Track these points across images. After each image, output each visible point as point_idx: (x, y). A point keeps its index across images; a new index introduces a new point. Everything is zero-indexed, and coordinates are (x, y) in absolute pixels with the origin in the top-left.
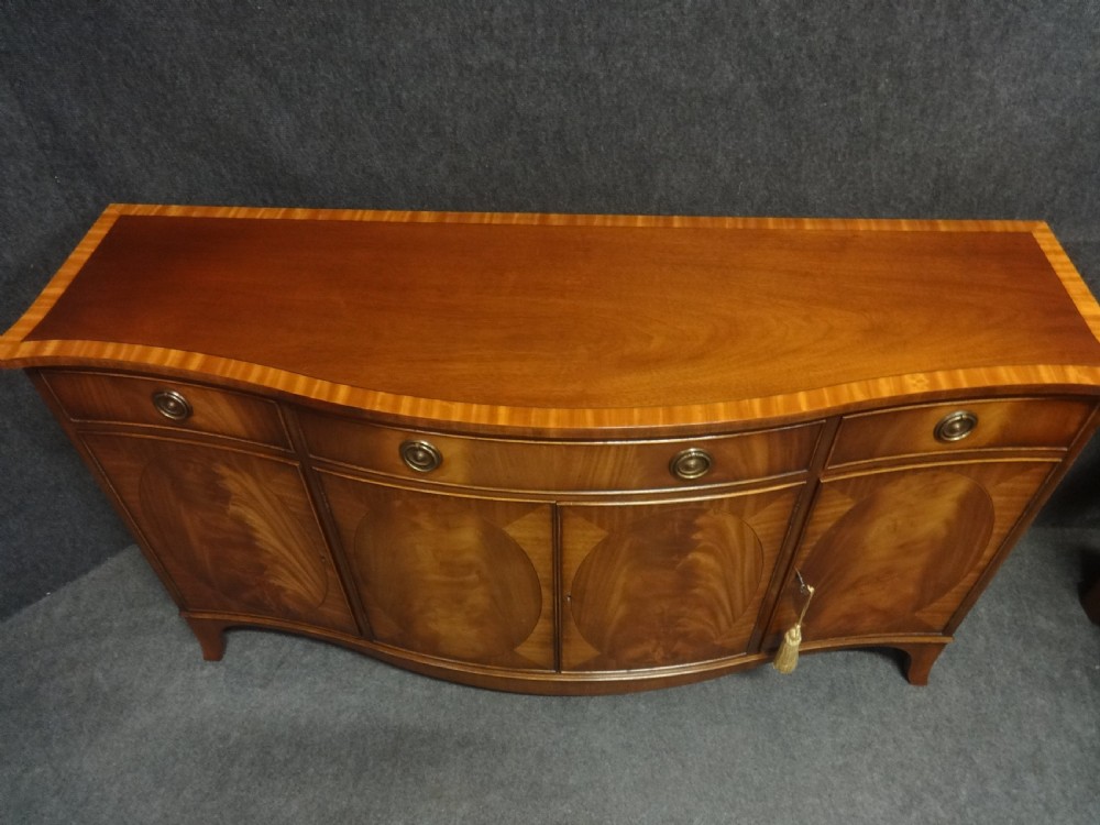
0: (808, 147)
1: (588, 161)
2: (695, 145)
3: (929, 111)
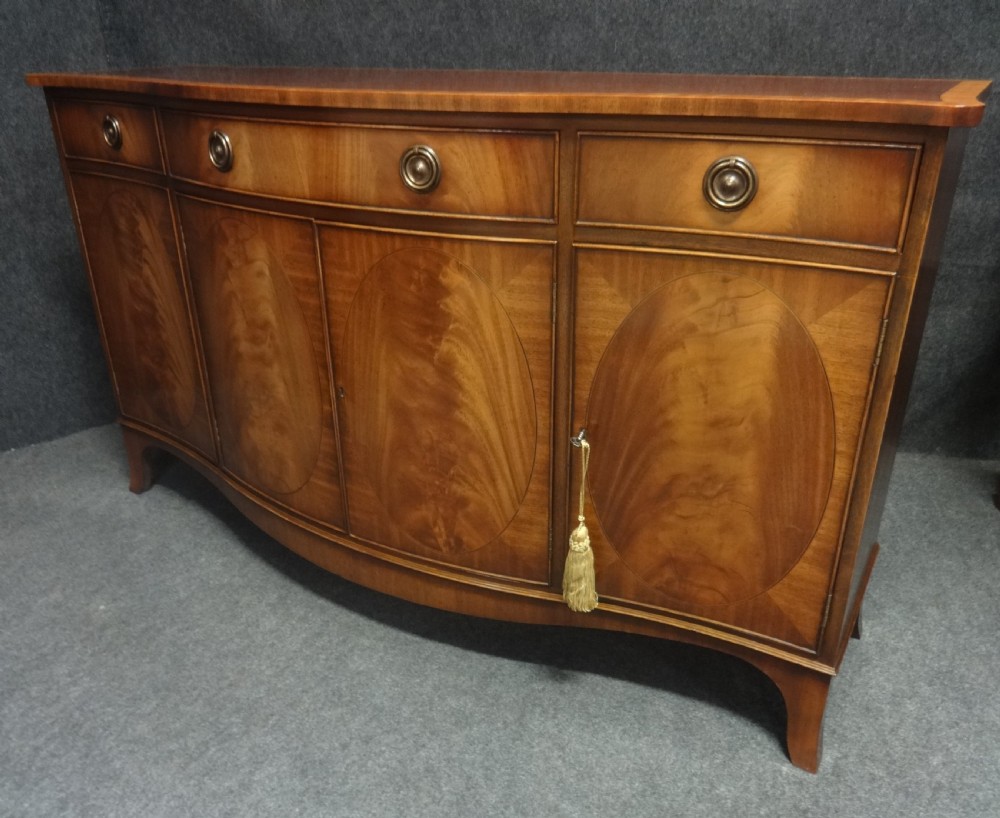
1: (497, 26)
2: (577, 5)
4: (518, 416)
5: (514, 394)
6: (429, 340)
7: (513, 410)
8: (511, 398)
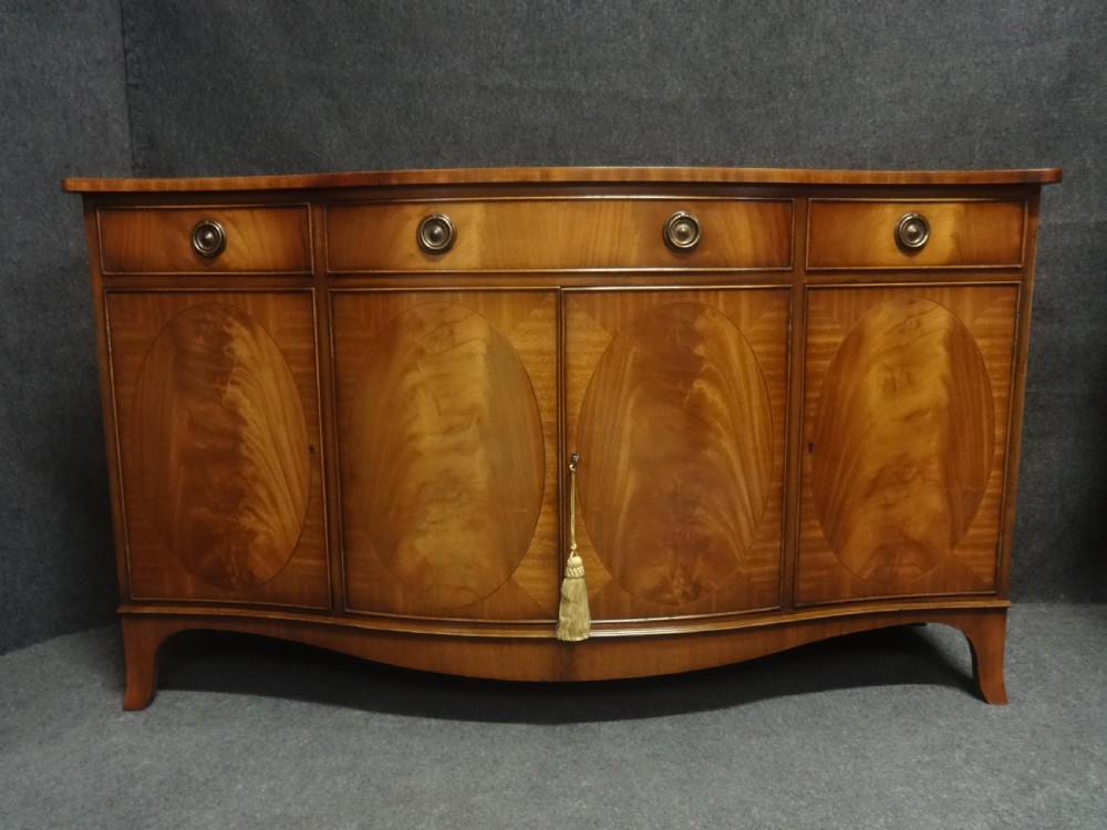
0: (746, 146)
3: (830, 110)
4: (758, 444)
5: (756, 424)
6: (680, 386)
7: (754, 439)
8: (753, 427)
